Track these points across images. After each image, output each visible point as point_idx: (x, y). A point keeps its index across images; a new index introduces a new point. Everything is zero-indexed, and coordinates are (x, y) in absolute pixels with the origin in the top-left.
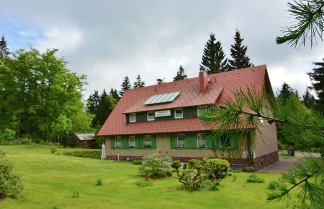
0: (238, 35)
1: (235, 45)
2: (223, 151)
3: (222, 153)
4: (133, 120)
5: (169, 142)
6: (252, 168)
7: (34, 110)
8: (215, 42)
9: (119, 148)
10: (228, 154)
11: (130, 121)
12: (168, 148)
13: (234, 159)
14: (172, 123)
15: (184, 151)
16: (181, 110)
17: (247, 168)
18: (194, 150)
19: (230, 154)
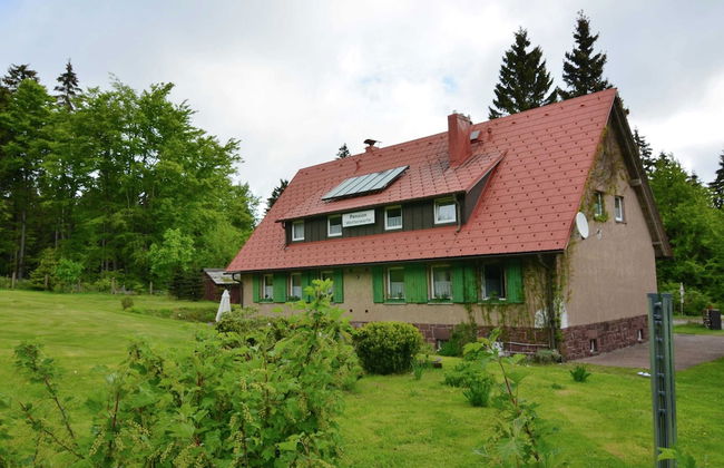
0: (583, 26)
1: (575, 51)
2: (489, 310)
3: (486, 313)
4: (299, 235)
5: (370, 288)
6: (555, 352)
7: (125, 219)
8: (528, 50)
9: (271, 300)
10: (500, 317)
11: (294, 239)
12: (368, 301)
13: (514, 329)
14: (378, 239)
15: (402, 308)
16: (399, 209)
17: (542, 353)
18: (424, 306)
19: (504, 316)
